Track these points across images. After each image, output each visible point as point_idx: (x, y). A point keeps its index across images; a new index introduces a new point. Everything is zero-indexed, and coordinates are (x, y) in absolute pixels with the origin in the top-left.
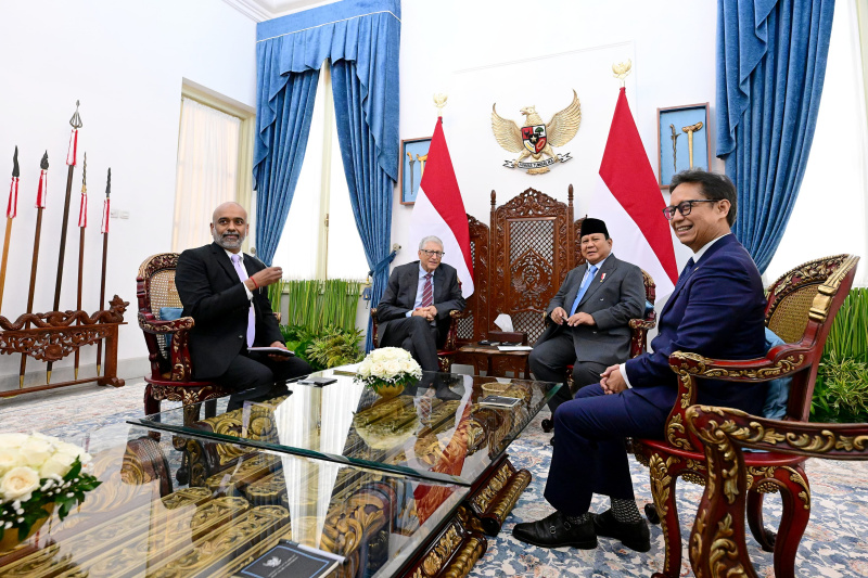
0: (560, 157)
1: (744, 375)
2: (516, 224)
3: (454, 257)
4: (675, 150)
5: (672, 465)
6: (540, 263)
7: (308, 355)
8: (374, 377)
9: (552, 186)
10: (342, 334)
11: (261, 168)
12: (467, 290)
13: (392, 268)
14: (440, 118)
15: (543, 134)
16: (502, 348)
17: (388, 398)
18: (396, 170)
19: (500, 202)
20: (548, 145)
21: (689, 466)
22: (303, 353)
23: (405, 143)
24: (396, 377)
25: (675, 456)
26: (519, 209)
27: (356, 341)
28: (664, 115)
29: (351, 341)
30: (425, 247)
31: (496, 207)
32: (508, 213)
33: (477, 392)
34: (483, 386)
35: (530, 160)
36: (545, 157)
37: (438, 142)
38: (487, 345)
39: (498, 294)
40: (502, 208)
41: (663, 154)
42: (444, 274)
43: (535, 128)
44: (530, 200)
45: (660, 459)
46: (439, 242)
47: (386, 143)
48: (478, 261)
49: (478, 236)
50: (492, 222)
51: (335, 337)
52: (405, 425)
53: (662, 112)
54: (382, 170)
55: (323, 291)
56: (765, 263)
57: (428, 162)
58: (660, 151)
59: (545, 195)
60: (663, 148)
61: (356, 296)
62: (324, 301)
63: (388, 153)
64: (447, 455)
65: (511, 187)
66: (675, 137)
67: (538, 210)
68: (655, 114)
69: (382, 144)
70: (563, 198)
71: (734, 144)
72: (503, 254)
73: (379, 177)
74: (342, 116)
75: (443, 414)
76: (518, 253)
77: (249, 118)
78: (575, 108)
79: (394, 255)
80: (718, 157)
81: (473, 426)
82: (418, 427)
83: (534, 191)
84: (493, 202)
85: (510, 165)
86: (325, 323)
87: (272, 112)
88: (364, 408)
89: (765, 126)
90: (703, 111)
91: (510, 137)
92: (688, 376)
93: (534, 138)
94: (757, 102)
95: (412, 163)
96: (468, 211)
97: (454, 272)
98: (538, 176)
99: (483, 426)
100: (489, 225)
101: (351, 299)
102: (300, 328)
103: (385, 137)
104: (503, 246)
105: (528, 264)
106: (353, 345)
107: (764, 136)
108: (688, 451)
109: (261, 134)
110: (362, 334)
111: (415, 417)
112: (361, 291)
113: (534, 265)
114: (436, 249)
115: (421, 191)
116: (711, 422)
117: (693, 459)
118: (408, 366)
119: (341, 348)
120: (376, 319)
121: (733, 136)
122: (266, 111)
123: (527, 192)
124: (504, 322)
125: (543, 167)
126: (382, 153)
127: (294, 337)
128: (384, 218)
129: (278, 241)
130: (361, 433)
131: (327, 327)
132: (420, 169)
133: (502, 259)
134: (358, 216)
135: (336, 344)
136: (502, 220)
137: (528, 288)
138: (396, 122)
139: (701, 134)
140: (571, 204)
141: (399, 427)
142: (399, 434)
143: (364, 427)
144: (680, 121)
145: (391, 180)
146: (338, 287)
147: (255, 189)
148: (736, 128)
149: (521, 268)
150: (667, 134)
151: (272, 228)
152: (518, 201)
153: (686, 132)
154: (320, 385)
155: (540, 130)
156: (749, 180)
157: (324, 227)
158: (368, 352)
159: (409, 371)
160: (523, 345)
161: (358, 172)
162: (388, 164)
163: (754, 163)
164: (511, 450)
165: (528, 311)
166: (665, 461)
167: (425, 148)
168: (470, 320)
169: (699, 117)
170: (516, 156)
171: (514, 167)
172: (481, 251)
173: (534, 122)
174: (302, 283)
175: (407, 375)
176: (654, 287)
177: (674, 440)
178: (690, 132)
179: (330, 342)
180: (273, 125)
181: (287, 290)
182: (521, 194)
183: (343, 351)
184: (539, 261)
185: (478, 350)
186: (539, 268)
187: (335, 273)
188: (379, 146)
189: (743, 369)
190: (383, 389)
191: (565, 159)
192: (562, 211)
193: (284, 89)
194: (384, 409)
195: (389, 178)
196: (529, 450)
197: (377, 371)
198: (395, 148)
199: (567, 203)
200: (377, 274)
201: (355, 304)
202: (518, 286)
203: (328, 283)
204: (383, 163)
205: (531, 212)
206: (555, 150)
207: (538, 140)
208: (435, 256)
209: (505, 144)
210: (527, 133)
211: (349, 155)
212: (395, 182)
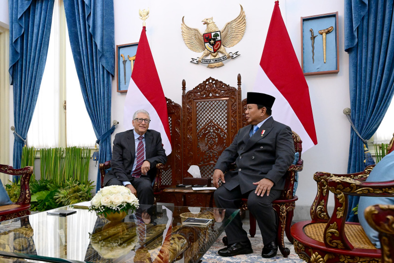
0: (231, 55)
1: (385, 192)
2: (200, 104)
3: (156, 124)
4: (313, 47)
5: (328, 260)
6: (218, 131)
7: (56, 199)
8: (104, 206)
9: (226, 75)
10: (79, 184)
11: (15, 69)
12: (168, 149)
14: (144, 28)
15: (219, 38)
16: (194, 189)
17: (116, 222)
18: (113, 67)
19: (190, 87)
20: (222, 46)
21: (341, 260)
22: (52, 198)
23: (120, 47)
24: (120, 206)
25: (330, 253)
26: (202, 93)
27: (89, 189)
28: (306, 23)
29: (86, 189)
30: (137, 116)
31: (186, 92)
32: (195, 96)
33: (177, 219)
34: (181, 215)
35: (210, 57)
36: (220, 55)
37: (143, 46)
38: (183, 187)
39: (188, 153)
40: (190, 92)
41: (305, 51)
43: (213, 34)
44: (210, 86)
45: (319, 256)
46: (146, 113)
47: (105, 48)
48: (174, 131)
49: (173, 113)
50: (183, 103)
51: (74, 187)
52: (128, 241)
53: (305, 20)
54: (103, 68)
55: (64, 155)
57: (136, 61)
58: (303, 49)
59: (221, 82)
60: (305, 46)
61: (88, 158)
62: (65, 163)
63: (107, 55)
64: (162, 258)
65: (197, 77)
66: (313, 38)
67: (216, 93)
68: (299, 21)
69: (102, 48)
70: (234, 84)
71: (356, 40)
72: (191, 125)
73: (101, 72)
74: (73, 29)
75: (153, 233)
76: (202, 123)
77: (4, 32)
78: (242, 19)
79: (113, 129)
80: (346, 50)
81: (179, 238)
82: (136, 244)
83: (213, 80)
84: (184, 88)
85: (195, 61)
86: (66, 178)
87: (21, 27)
88: (98, 233)
89: (378, 28)
90: (333, 19)
91: (195, 42)
92: (342, 194)
93: (212, 41)
94: (373, 10)
95: (125, 62)
96: (167, 95)
98: (216, 69)
99: (186, 238)
100: (181, 106)
101: (84, 161)
102: (49, 182)
103: (105, 43)
104: (191, 119)
105: (209, 132)
106: (87, 192)
107: (377, 35)
108: (341, 249)
109: (14, 44)
110: (93, 184)
111: (135, 235)
112: (92, 155)
113: (214, 132)
115: (132, 81)
116: (389, 217)
117: (345, 255)
118: (129, 198)
119: (79, 194)
121: (356, 34)
122: (16, 26)
123: (208, 80)
124: (195, 171)
125: (219, 63)
126: (103, 55)
127: (44, 188)
128: (106, 102)
129: (30, 121)
130: (96, 247)
131: (68, 180)
132: (130, 66)
133: (191, 129)
134: (87, 101)
135: (75, 192)
136: (190, 101)
137: (210, 148)
138: (113, 32)
139: (332, 36)
140: (239, 88)
141: (124, 242)
142: (124, 247)
143: (98, 243)
144: (317, 26)
145: (110, 75)
146: (75, 152)
147: (12, 84)
148: (358, 28)
149: (205, 135)
150: (308, 36)
151: (26, 111)
152: (202, 87)
153: (322, 34)
155: (216, 35)
156: (366, 67)
157: (63, 110)
159: (130, 201)
160: (208, 186)
161: (86, 69)
162: (107, 63)
163: (369, 55)
164: (204, 259)
165: (210, 165)
166: (323, 257)
167: (133, 51)
168: (169, 172)
169: (330, 23)
170: (199, 55)
171: (198, 63)
172: (176, 123)
173: (212, 29)
174: (49, 151)
175: (128, 204)
176: (301, 142)
177: (330, 242)
178: (324, 34)
179: (70, 190)
180: (22, 36)
181: (38, 155)
182: (204, 82)
183: (80, 197)
184: (217, 129)
185: (176, 190)
186: (217, 134)
187: (74, 141)
188: (101, 50)
189: (385, 187)
190: (110, 215)
191: (235, 56)
192: (232, 93)
193: (29, 9)
194: (112, 231)
195: (108, 73)
196: (215, 258)
197: (105, 202)
198: (111, 50)
199: (237, 87)
200: (102, 143)
201: (87, 164)
202: (203, 147)
203: (68, 149)
204: (103, 62)
205: (211, 95)
206: (228, 50)
207: (215, 42)
208: (143, 123)
209: (192, 47)
210: (207, 38)
211: (78, 58)
212: (113, 76)
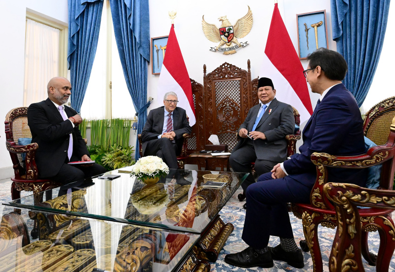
0: (242, 44)
1: (354, 164)
2: (218, 83)
3: (184, 103)
4: (307, 37)
5: (315, 217)
6: (233, 105)
7: (103, 162)
8: (142, 173)
9: (238, 61)
10: (121, 149)
11: (71, 58)
12: (192, 121)
13: (148, 111)
14: (173, 25)
15: (232, 31)
16: (213, 154)
17: (150, 185)
18: (149, 55)
19: (209, 71)
20: (234, 38)
21: (325, 218)
22: (100, 161)
23: (154, 40)
24: (154, 173)
25: (316, 212)
26: (220, 75)
27: (130, 153)
28: (300, 18)
29: (127, 153)
30: (167, 98)
31: (207, 74)
32: (214, 77)
33: (200, 180)
34: (203, 176)
35: (225, 46)
36: (233, 45)
37: (172, 38)
38: (205, 153)
39: (210, 123)
40: (210, 74)
41: (301, 40)
42: (179, 113)
43: (227, 29)
44: (226, 69)
45: (308, 215)
46: (175, 95)
47: (142, 40)
48: (197, 105)
49: (197, 91)
50: (205, 83)
51: (118, 151)
52: (160, 200)
53: (299, 16)
54: (141, 56)
55: (110, 125)
56: (362, 100)
57: (167, 50)
58: (299, 39)
59: (234, 66)
60: (301, 37)
61: (129, 127)
62: (110, 132)
63: (144, 46)
64: (186, 216)
65: (214, 62)
66: (307, 30)
67: (231, 75)
68: (295, 17)
69: (140, 41)
70: (244, 67)
71: (341, 32)
72: (211, 101)
73: (139, 60)
74: (117, 26)
75: (182, 193)
76: (220, 99)
77: (64, 29)
78: (249, 16)
79: (149, 103)
80: (334, 40)
81: (200, 199)
82: (167, 201)
83: (228, 64)
84: (205, 71)
85: (213, 50)
86: (111, 143)
87: (77, 25)
88: (136, 192)
89: (359, 22)
90: (322, 15)
91: (213, 34)
92: (322, 166)
93: (226, 34)
94: (353, 8)
95: (158, 51)
96: (191, 76)
97: (184, 112)
98: (230, 56)
99: (205, 199)
100: (203, 85)
101: (126, 130)
102: (97, 147)
103: (142, 37)
104: (211, 95)
105: (226, 106)
106: (128, 156)
107: (358, 27)
108: (324, 209)
109: (71, 38)
110: (133, 149)
111: (166, 195)
112: (132, 125)
113: (230, 106)
114: (173, 99)
115: (163, 66)
116: (339, 192)
117: (327, 214)
118: (161, 166)
119: (121, 157)
120: (140, 140)
121: (341, 27)
122: (74, 25)
123: (224, 65)
124: (214, 139)
125: (232, 50)
126: (140, 46)
127: (94, 152)
128: (143, 83)
129: (83, 98)
130: (136, 205)
131: (113, 146)
132: (162, 54)
133: (211, 104)
134: (128, 82)
135: (118, 155)
136: (210, 82)
137: (226, 119)
138: (148, 28)
139: (322, 28)
140: (249, 71)
141: (157, 201)
142: (157, 206)
143: (137, 202)
144: (310, 21)
145: (147, 61)
146: (119, 123)
147: (69, 69)
148: (342, 22)
149: (222, 108)
150: (303, 28)
151: (80, 90)
152: (219, 70)
153: (314, 27)
154: (111, 179)
155: (230, 29)
156: (350, 53)
157: (109, 89)
158: (137, 159)
159: (162, 169)
160: (225, 152)
161: (127, 57)
162: (144, 52)
163: (353, 43)
164: (222, 213)
165: (227, 132)
166: (311, 215)
167: (165, 42)
168: (194, 139)
169: (320, 18)
170: (217, 44)
171: (216, 51)
172: (199, 99)
173: (226, 25)
174: (98, 122)
175: (161, 171)
176: (299, 116)
177: (315, 203)
178: (315, 27)
179: (115, 154)
180: (78, 33)
181: (89, 125)
182: (221, 66)
183: (123, 159)
184: (232, 104)
185: (200, 156)
186: (233, 108)
187: (116, 115)
188: (139, 43)
189: (354, 161)
190: (147, 180)
191: (245, 45)
192: (244, 75)
193: (84, 12)
194: (148, 192)
195: (145, 60)
196: (231, 212)
197: (143, 170)
198: (147, 43)
199: (247, 70)
200: (140, 115)
201: (128, 132)
202: (221, 118)
203: (113, 121)
204: (141, 51)
205: (226, 76)
206: (239, 40)
207: (229, 35)
208: (173, 103)
210: (223, 31)
211: (122, 48)
212: (149, 62)
